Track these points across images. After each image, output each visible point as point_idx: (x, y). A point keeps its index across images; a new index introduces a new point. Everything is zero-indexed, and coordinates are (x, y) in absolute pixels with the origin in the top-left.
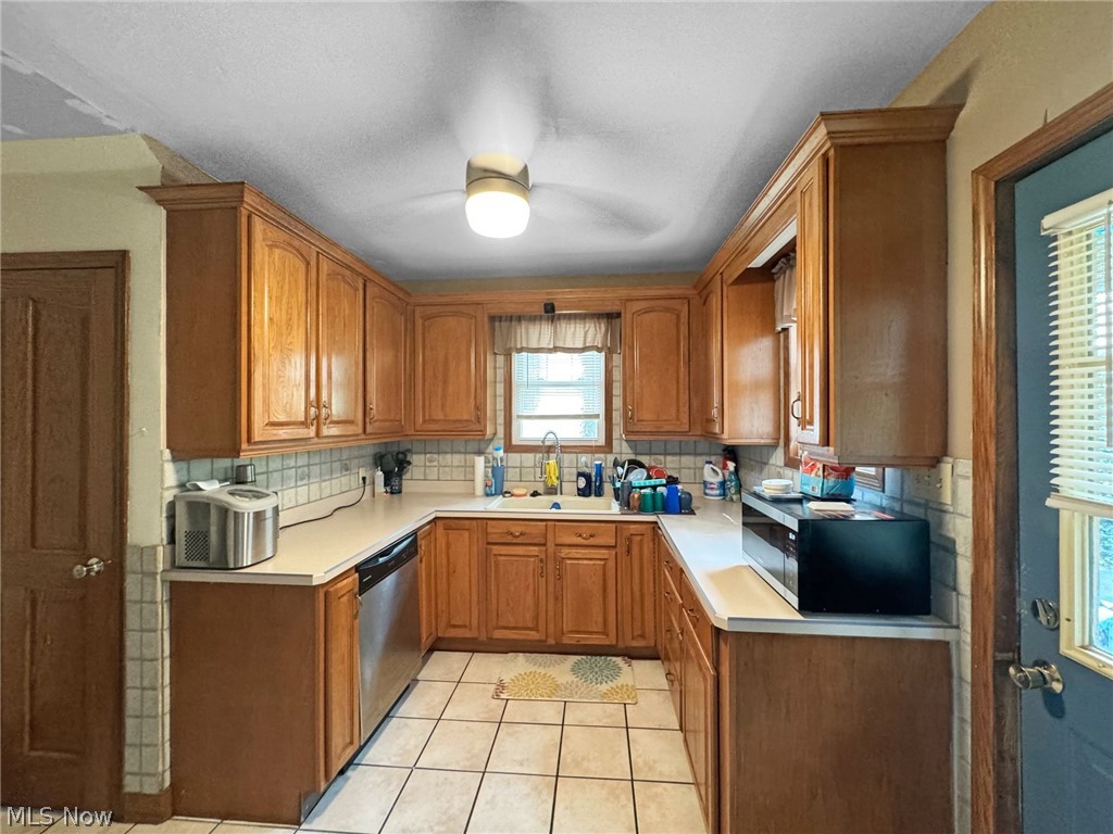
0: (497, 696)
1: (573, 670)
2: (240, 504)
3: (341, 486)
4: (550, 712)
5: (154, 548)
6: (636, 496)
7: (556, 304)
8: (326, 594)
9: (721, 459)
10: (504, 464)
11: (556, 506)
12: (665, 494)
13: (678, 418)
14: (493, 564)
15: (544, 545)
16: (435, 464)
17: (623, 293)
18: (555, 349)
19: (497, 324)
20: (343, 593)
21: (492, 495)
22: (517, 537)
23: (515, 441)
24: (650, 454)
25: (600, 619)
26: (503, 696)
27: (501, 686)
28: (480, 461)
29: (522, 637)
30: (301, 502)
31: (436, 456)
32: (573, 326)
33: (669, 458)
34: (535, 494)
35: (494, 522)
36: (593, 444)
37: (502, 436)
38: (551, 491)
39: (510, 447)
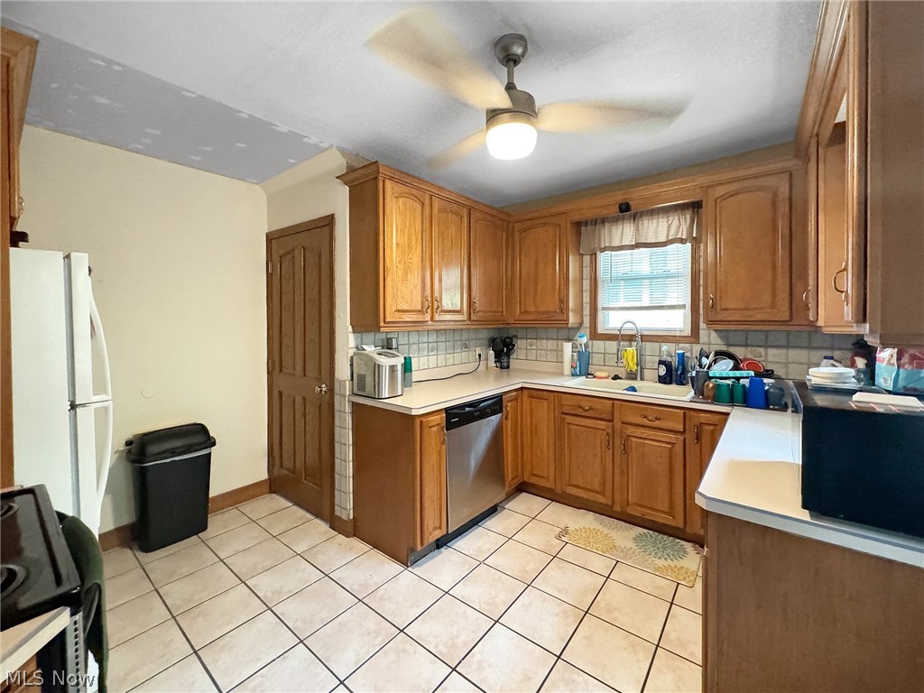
0: (559, 537)
1: (635, 539)
2: (383, 360)
3: (460, 359)
4: (602, 564)
5: (345, 381)
6: (711, 385)
7: (631, 203)
8: (421, 421)
9: (849, 354)
10: (590, 350)
11: (633, 389)
12: (747, 385)
13: (773, 306)
14: (566, 431)
15: (612, 421)
16: (534, 347)
17: (703, 180)
18: (638, 246)
19: (583, 229)
20: (433, 424)
21: (578, 375)
22: (587, 411)
23: (600, 331)
24: (746, 345)
25: (666, 499)
26: (563, 538)
27: (565, 531)
28: (568, 346)
29: (592, 499)
30: (431, 366)
31: (534, 341)
32: (655, 221)
33: (771, 351)
34: (616, 378)
35: (567, 396)
36: (678, 334)
37: (588, 325)
38: (632, 376)
39: (595, 335)
